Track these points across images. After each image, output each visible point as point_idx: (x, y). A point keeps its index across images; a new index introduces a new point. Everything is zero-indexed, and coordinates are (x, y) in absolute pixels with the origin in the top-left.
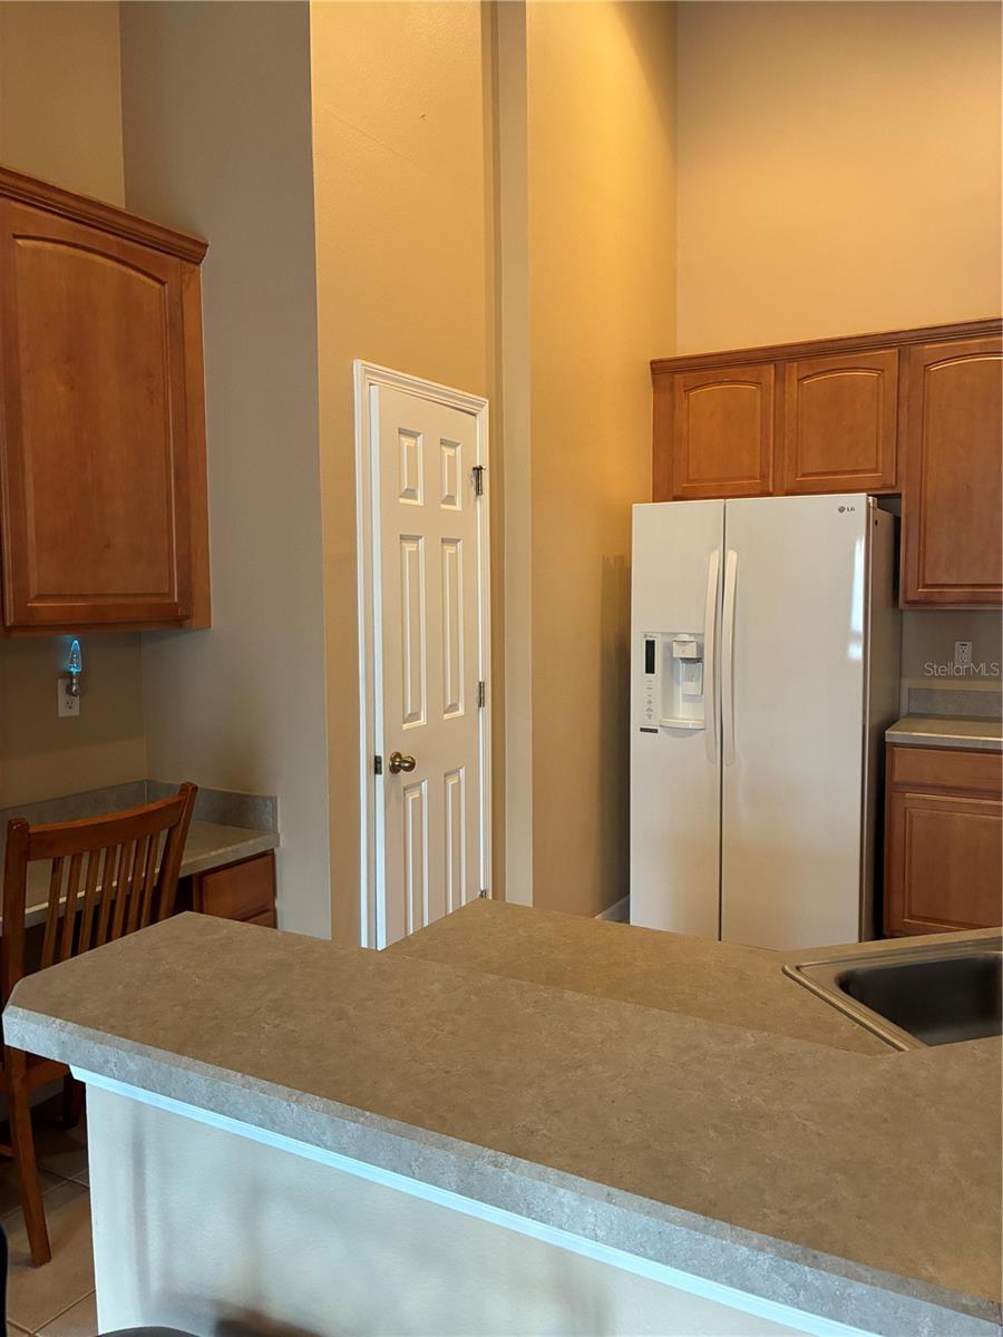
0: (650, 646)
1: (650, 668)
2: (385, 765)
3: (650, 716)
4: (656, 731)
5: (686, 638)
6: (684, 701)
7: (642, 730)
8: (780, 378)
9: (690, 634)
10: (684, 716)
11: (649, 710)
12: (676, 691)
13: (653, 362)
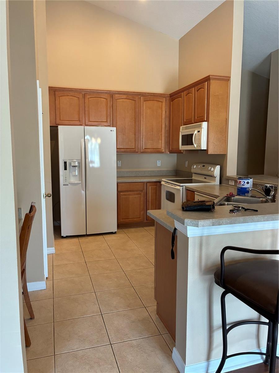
0: (65, 163)
1: (66, 169)
3: (66, 181)
4: (68, 185)
5: (75, 161)
6: (73, 177)
7: (64, 185)
8: (84, 97)
10: (73, 180)
11: (66, 180)
12: (71, 174)
13: (49, 87)
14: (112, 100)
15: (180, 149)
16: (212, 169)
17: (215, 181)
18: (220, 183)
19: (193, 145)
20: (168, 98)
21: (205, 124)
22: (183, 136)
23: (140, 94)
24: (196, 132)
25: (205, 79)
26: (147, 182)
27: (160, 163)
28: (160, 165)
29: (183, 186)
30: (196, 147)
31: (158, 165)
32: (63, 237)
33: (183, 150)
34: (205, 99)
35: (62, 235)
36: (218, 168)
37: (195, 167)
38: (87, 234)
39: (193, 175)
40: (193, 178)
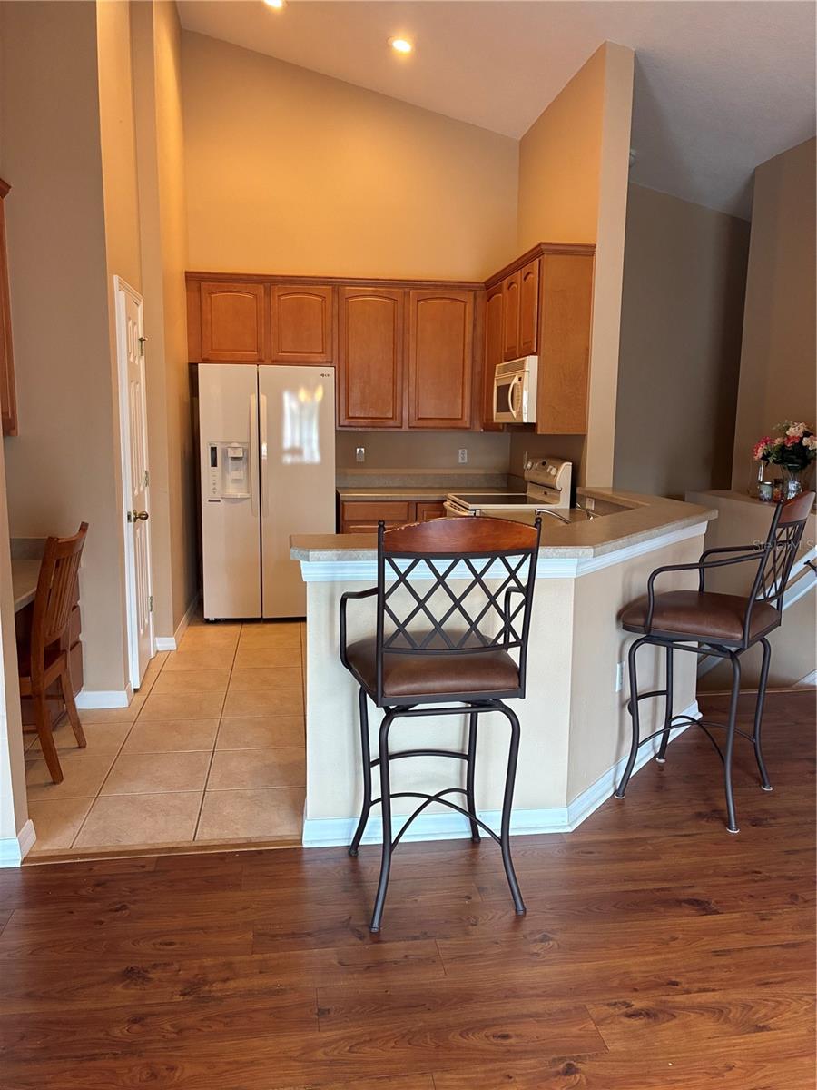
0: (214, 450)
1: (214, 464)
2: (132, 516)
3: (214, 493)
4: (219, 501)
5: (236, 445)
6: (232, 482)
7: (210, 501)
8: (268, 293)
9: (239, 443)
10: (233, 491)
11: (214, 489)
12: (228, 477)
13: (186, 273)
14: (336, 299)
15: (495, 421)
16: (553, 472)
17: (558, 499)
18: (573, 504)
19: (509, 411)
20: (481, 293)
21: (532, 363)
22: (498, 387)
23: (407, 284)
24: (515, 380)
25: (533, 252)
26: (417, 503)
27: (466, 456)
28: (466, 461)
29: (475, 510)
30: (515, 416)
31: (460, 461)
32: (208, 622)
33: (503, 424)
34: (534, 299)
35: (205, 617)
36: (566, 468)
37: (529, 465)
38: (264, 617)
39: (529, 485)
40: (527, 494)
